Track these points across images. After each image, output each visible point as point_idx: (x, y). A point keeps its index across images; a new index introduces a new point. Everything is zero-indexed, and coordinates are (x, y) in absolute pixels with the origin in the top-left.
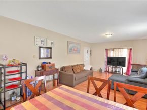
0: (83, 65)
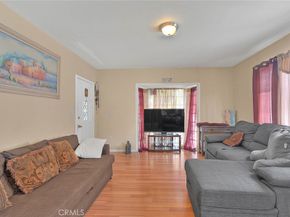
0: (74, 141)
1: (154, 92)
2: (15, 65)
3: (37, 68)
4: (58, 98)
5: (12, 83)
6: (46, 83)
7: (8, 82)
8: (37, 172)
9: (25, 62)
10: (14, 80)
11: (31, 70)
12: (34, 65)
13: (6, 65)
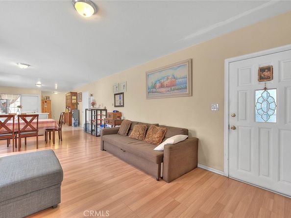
6: (177, 87)
7: (156, 94)
9: (162, 81)
10: (158, 92)
11: (166, 83)
12: (168, 79)
13: (154, 87)
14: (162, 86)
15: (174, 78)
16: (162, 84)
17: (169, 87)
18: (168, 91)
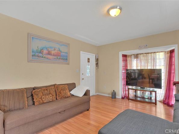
1: (137, 56)
2: (45, 51)
3: (56, 51)
4: (68, 64)
5: (44, 59)
6: (61, 58)
7: (42, 58)
8: (43, 97)
9: (50, 49)
10: (45, 58)
11: (53, 52)
12: (55, 50)
13: (41, 52)
14: (49, 53)
15: (60, 51)
16: (49, 51)
17: (55, 56)
18: (55, 59)
